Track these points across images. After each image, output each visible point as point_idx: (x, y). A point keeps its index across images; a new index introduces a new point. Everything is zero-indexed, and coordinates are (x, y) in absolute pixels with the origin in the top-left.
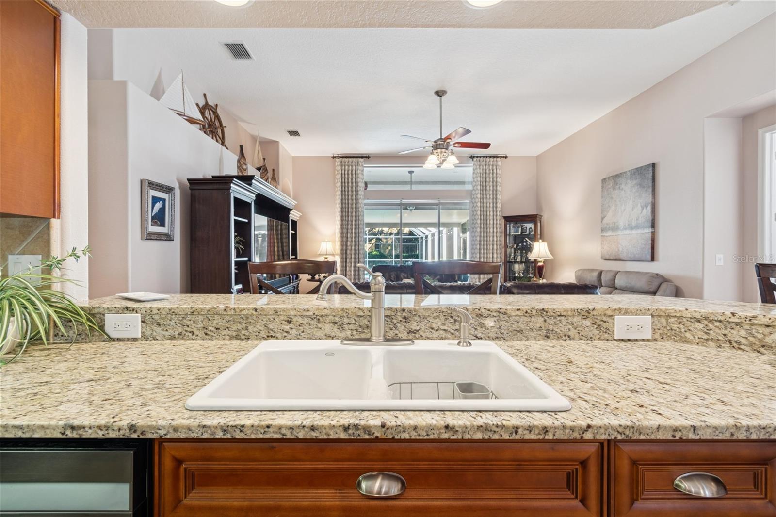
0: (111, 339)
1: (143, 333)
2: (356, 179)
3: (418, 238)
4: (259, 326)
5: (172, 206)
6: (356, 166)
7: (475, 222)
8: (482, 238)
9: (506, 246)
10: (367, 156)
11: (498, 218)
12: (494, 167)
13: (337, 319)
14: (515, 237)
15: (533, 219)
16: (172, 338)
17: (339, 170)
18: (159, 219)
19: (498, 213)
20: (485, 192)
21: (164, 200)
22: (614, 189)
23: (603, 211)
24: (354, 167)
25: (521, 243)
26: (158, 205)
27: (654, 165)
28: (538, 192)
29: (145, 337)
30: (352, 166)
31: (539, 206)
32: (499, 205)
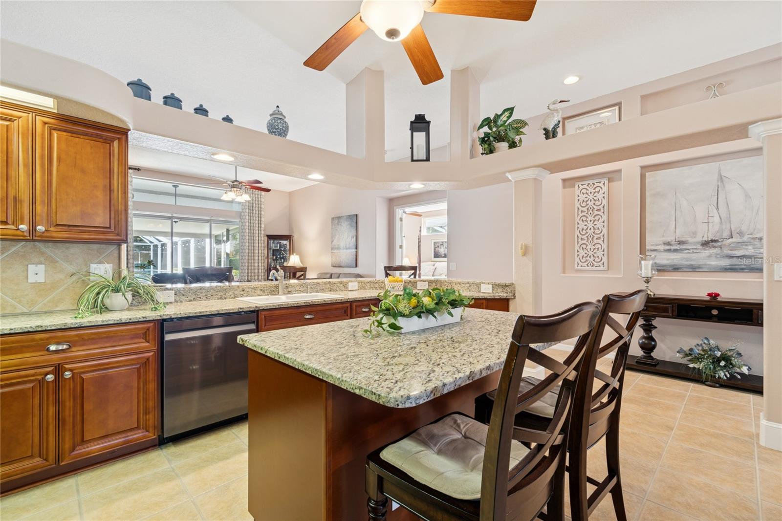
1: (175, 299)
3: (150, 246)
4: (231, 293)
7: (244, 238)
8: (250, 251)
9: (268, 257)
10: (137, 168)
11: (262, 235)
12: (259, 196)
13: (262, 288)
14: (274, 250)
15: (288, 237)
16: (190, 301)
19: (262, 232)
20: (252, 214)
22: (338, 225)
23: (332, 237)
25: (279, 255)
27: (357, 215)
28: (290, 218)
29: (176, 301)
31: (291, 228)
32: (263, 226)
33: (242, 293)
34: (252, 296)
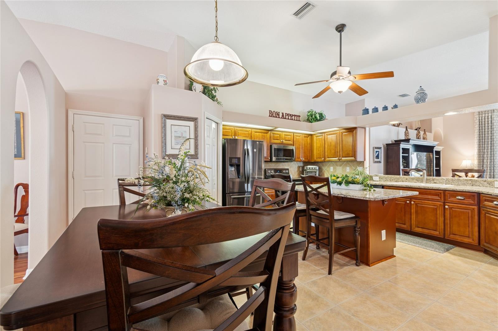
0: (374, 181)
2: (491, 121)
5: (381, 153)
6: (491, 113)
16: (384, 181)
17: (477, 117)
18: (377, 157)
21: (379, 151)
24: (490, 114)
26: (377, 153)
29: (379, 181)
30: (488, 113)
33: (406, 180)
34: (411, 182)
